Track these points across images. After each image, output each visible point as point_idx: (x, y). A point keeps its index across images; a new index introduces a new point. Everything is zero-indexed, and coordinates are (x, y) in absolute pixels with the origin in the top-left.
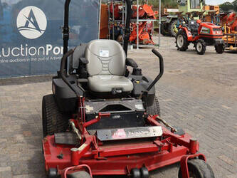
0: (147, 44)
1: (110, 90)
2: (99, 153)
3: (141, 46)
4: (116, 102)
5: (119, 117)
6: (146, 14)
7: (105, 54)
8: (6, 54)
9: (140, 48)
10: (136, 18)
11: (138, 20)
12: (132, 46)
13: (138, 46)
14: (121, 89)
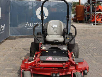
0: (100, 23)
1: (53, 41)
2: (38, 65)
3: (97, 24)
4: (56, 46)
5: (56, 52)
6: (100, 10)
7: (55, 26)
8: (32, 25)
9: (96, 25)
10: (95, 12)
11: (96, 12)
12: (93, 24)
13: (96, 24)
14: (58, 41)
